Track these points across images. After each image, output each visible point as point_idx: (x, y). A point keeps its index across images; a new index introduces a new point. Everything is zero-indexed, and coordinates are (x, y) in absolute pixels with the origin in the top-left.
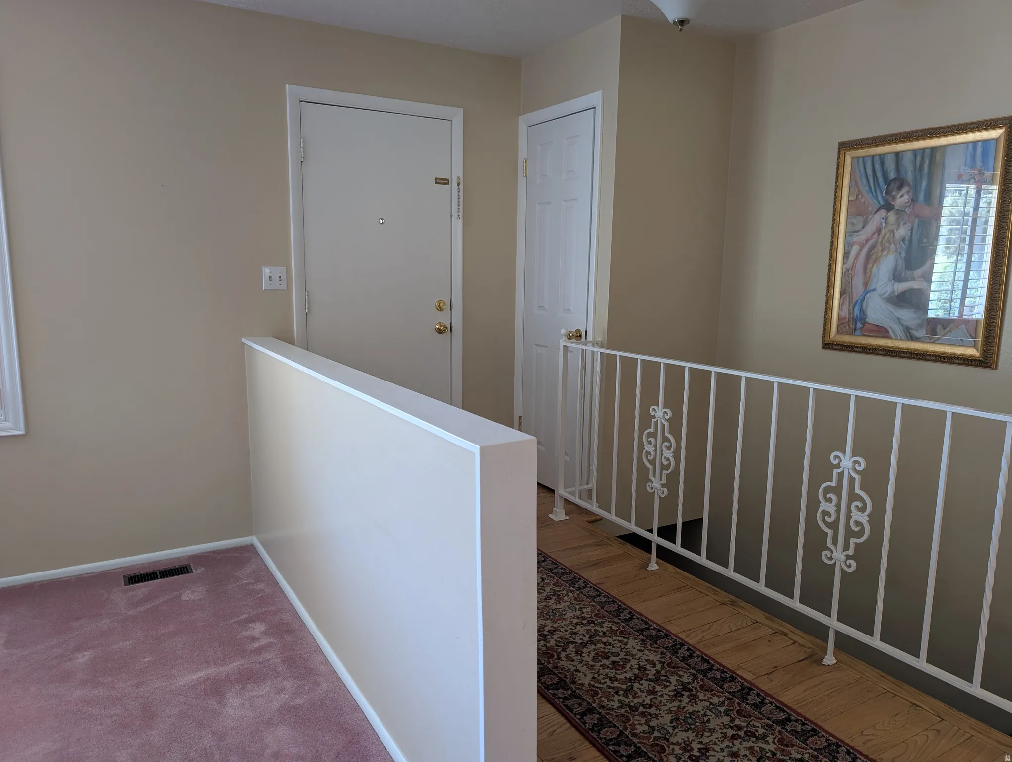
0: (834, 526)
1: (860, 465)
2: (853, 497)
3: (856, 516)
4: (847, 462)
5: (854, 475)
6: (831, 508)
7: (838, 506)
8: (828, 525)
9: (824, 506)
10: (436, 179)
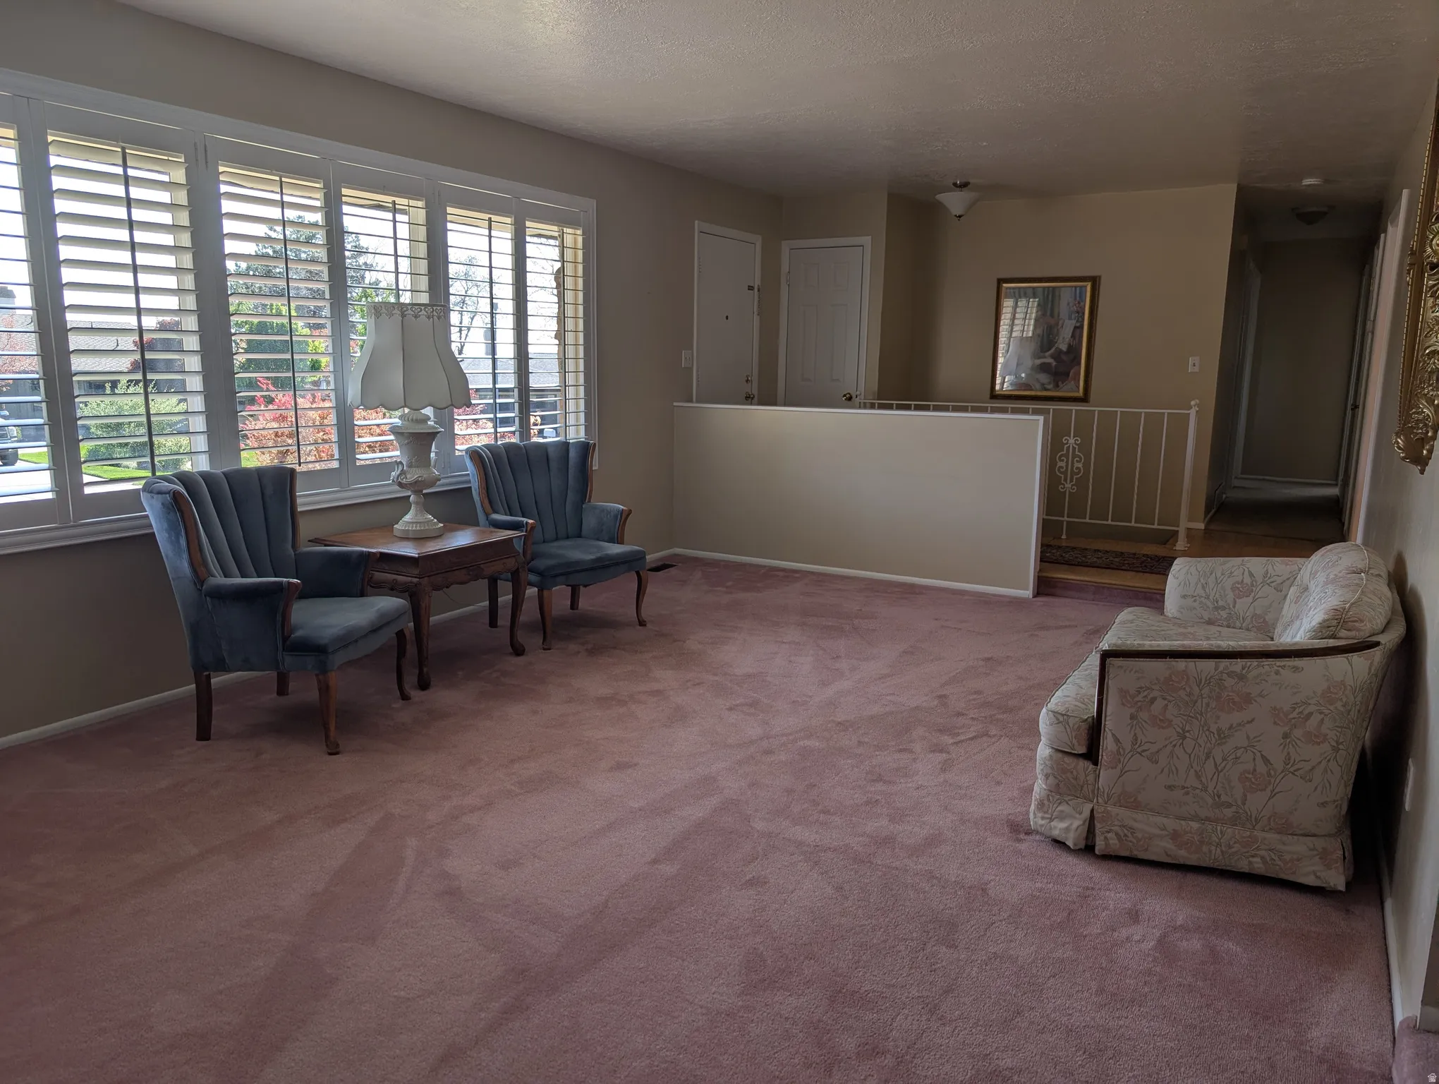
0: (1065, 473)
1: (1078, 441)
2: (1074, 456)
3: (1076, 465)
4: (1072, 441)
5: (1075, 446)
6: (1063, 464)
7: (1067, 462)
8: (1061, 473)
9: (1060, 464)
10: (749, 286)
